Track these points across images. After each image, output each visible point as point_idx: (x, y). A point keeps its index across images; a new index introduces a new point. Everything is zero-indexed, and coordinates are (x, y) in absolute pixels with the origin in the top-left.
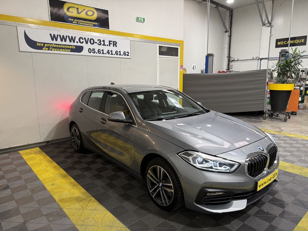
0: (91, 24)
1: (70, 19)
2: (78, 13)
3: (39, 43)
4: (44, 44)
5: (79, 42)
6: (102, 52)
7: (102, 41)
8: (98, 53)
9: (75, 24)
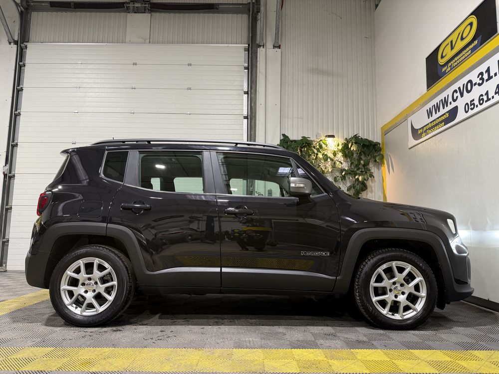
0: (468, 52)
1: (443, 70)
2: (452, 48)
3: (420, 129)
4: (423, 128)
5: (452, 102)
6: (485, 98)
7: (484, 73)
8: (479, 105)
9: (449, 71)
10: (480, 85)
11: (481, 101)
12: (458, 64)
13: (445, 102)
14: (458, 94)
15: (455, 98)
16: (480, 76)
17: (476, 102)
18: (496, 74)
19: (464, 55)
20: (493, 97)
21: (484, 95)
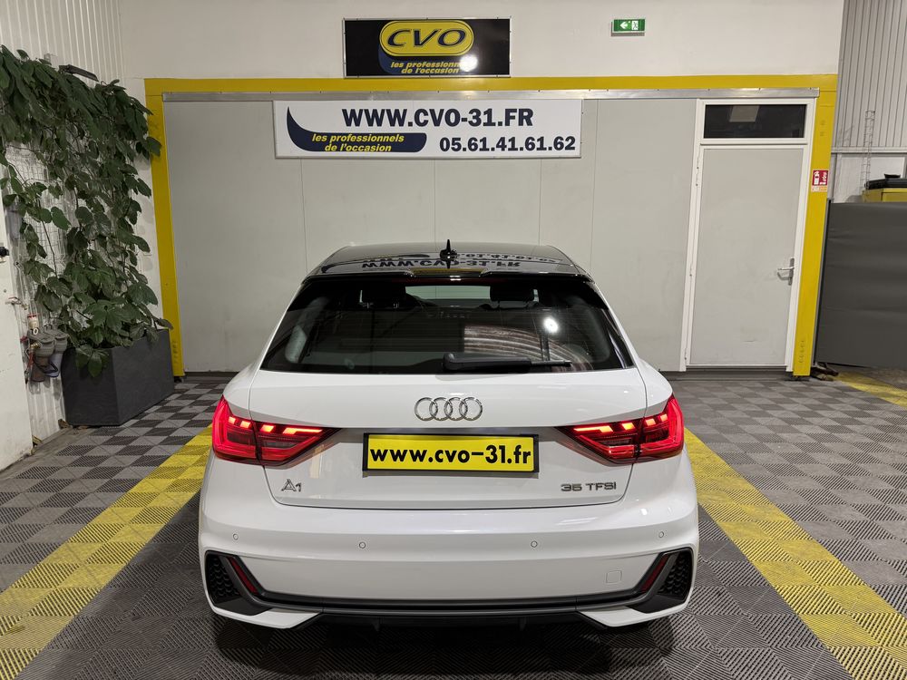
0: (453, 68)
1: (395, 65)
2: (417, 43)
3: (318, 134)
4: (329, 135)
5: (414, 123)
6: (480, 145)
7: (482, 113)
8: (468, 149)
9: (407, 74)
10: (471, 123)
11: (472, 144)
12: (429, 74)
13: (397, 118)
14: (429, 118)
15: (422, 121)
16: (475, 114)
17: (464, 144)
18: (500, 124)
19: (443, 68)
20: (493, 149)
21: (479, 140)
